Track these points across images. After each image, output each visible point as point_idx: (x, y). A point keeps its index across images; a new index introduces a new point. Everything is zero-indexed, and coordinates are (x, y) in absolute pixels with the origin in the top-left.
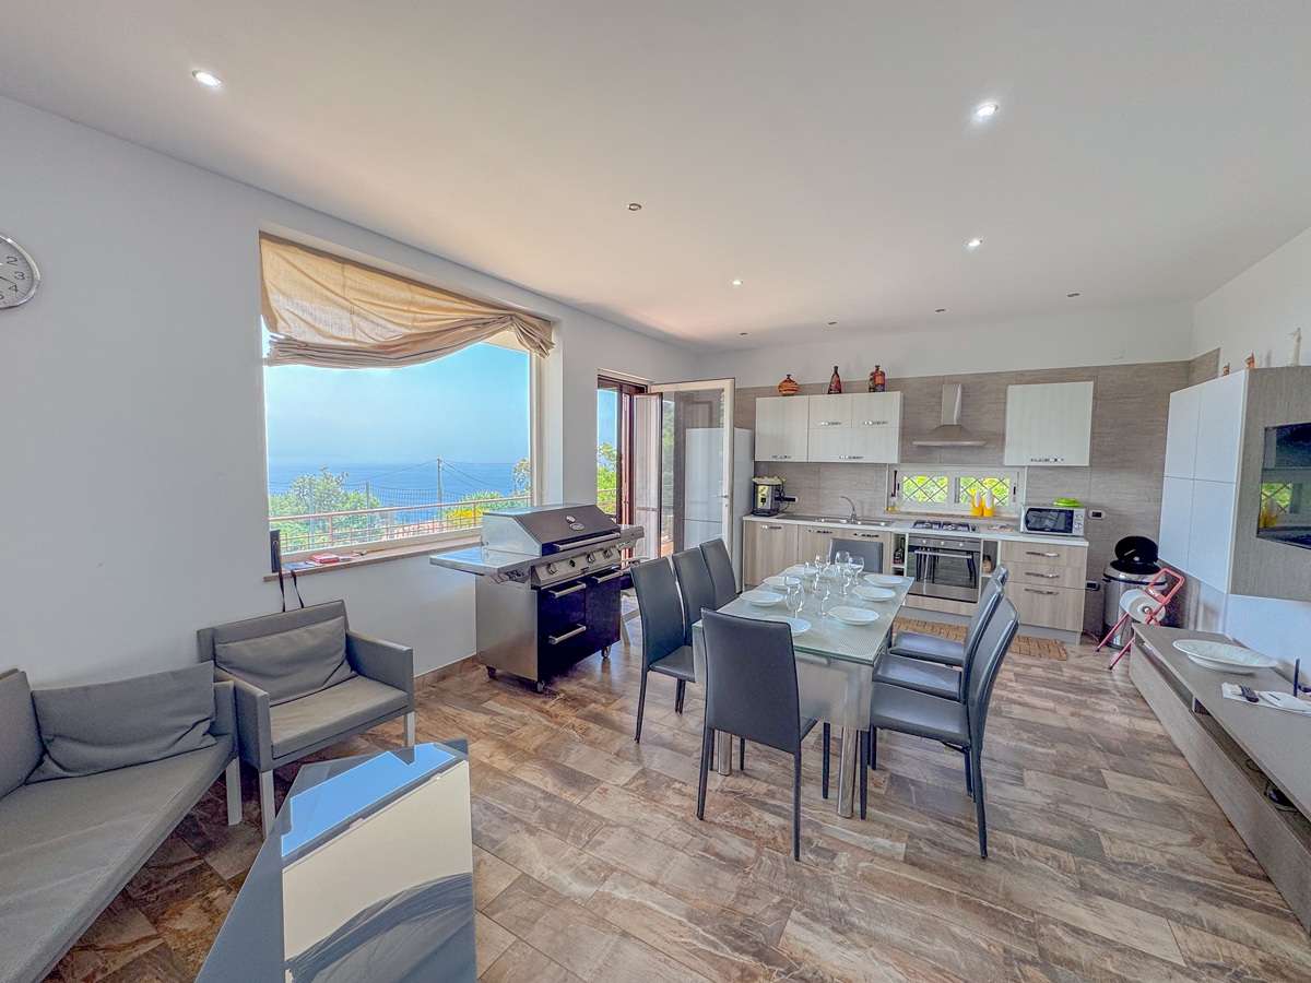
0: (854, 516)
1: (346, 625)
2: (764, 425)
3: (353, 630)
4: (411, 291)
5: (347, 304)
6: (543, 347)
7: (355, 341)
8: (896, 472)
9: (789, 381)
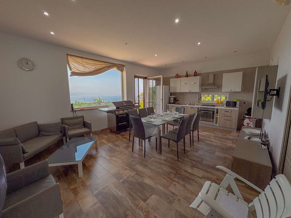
0: (190, 104)
1: (84, 119)
2: (172, 85)
3: (85, 120)
4: (94, 62)
5: (83, 65)
6: (122, 71)
7: (85, 72)
8: (200, 94)
9: (177, 75)
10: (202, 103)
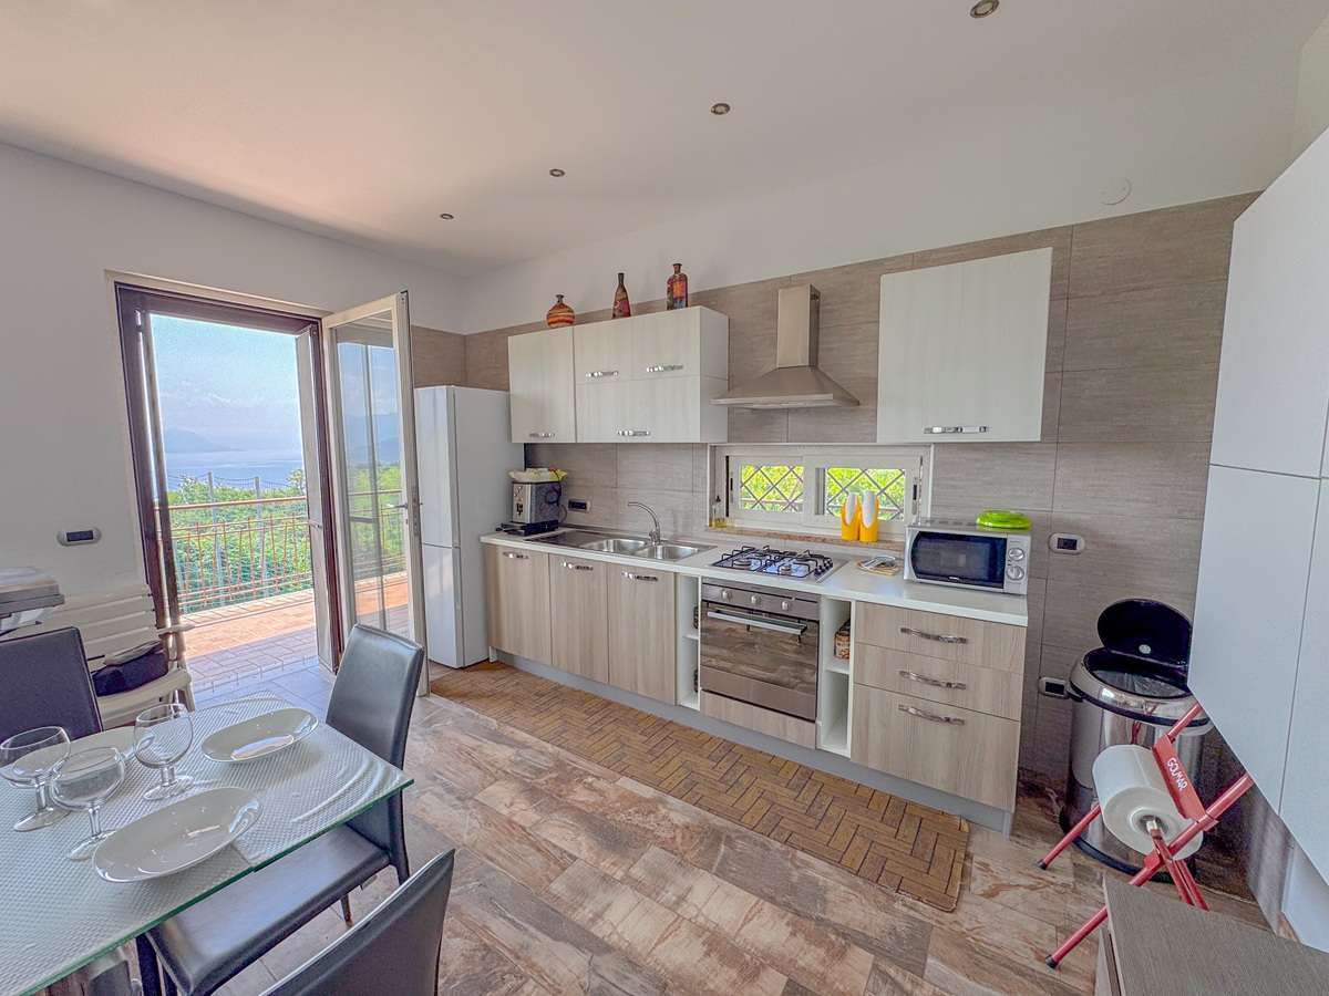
0: (657, 536)
8: (727, 457)
9: (561, 305)
10: (741, 532)
